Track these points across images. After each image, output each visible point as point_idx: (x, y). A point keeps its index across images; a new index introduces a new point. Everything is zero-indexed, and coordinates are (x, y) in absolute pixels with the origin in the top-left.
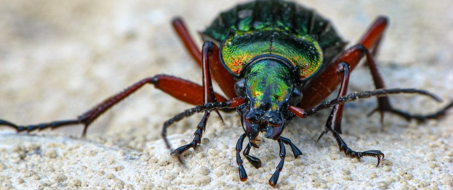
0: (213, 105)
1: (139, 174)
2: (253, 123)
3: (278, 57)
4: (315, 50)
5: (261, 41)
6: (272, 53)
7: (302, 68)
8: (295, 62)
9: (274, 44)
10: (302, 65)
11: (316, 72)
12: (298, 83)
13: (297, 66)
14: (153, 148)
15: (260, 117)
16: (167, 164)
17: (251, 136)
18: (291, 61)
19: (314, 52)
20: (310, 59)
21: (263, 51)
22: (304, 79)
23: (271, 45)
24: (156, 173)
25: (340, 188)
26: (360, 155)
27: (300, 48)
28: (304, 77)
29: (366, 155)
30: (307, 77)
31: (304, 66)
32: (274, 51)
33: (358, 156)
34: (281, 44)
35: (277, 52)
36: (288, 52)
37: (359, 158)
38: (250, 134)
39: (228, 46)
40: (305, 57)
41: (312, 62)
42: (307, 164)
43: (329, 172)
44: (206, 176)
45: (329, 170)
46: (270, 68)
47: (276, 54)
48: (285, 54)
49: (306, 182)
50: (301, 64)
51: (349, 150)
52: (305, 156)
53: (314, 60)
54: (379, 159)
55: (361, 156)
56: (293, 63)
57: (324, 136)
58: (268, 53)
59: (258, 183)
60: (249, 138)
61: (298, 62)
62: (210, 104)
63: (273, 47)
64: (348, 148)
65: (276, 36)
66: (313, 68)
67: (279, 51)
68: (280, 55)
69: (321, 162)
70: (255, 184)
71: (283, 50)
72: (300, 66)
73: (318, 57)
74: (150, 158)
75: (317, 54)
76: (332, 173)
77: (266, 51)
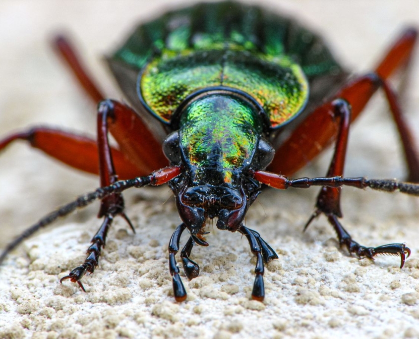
0: (125, 183)
1: (16, 287)
2: (195, 206)
3: (234, 90)
4: (295, 79)
5: (206, 65)
6: (224, 84)
7: (274, 109)
8: (262, 98)
9: (227, 70)
10: (274, 103)
11: (297, 114)
12: (268, 133)
13: (265, 105)
14: (35, 247)
15: (206, 196)
16: (60, 271)
17: (193, 228)
18: (256, 97)
19: (292, 83)
20: (287, 93)
21: (209, 82)
22: (276, 126)
23: (222, 72)
24: (42, 286)
25: (341, 304)
26: (373, 252)
27: (269, 76)
28: (276, 123)
29: (382, 252)
30: (282, 123)
31: (276, 105)
32: (227, 80)
33: (368, 253)
34: (239, 68)
35: (232, 82)
36: (249, 82)
37: (370, 258)
38: (193, 226)
39: (152, 74)
40: (279, 90)
41: (289, 98)
42: (288, 268)
43: (323, 280)
44: (124, 288)
45: (324, 277)
46: (218, 111)
47: (231, 85)
48: (246, 85)
49: (286, 296)
50: (271, 102)
51: (354, 244)
52: (285, 256)
53: (292, 95)
54: (403, 258)
55: (374, 254)
56: (259, 101)
57: (314, 222)
58: (217, 84)
59: (209, 299)
60: (191, 231)
61: (267, 98)
62: (120, 183)
63: (225, 75)
64: (354, 242)
65: (230, 57)
66: (291, 108)
67: (236, 81)
68: (237, 87)
69: (312, 265)
70: (205, 300)
71: (242, 79)
72: (269, 106)
73: (299, 90)
74: (31, 263)
75: (298, 87)
76: (329, 282)
77: (214, 81)
